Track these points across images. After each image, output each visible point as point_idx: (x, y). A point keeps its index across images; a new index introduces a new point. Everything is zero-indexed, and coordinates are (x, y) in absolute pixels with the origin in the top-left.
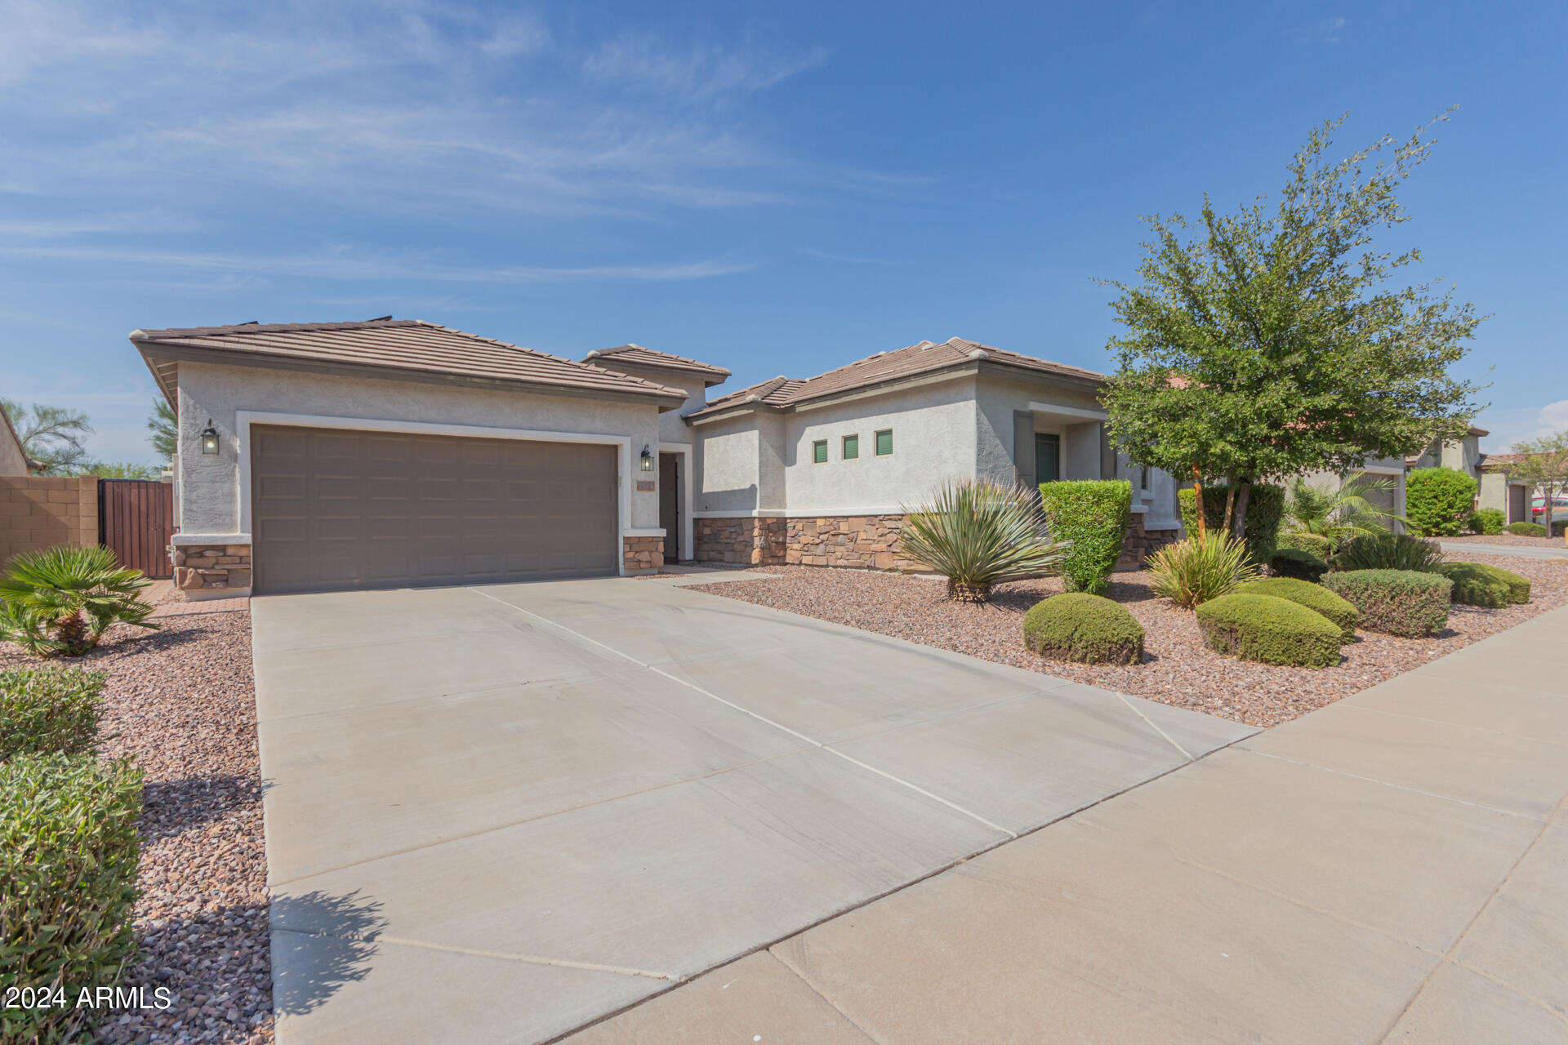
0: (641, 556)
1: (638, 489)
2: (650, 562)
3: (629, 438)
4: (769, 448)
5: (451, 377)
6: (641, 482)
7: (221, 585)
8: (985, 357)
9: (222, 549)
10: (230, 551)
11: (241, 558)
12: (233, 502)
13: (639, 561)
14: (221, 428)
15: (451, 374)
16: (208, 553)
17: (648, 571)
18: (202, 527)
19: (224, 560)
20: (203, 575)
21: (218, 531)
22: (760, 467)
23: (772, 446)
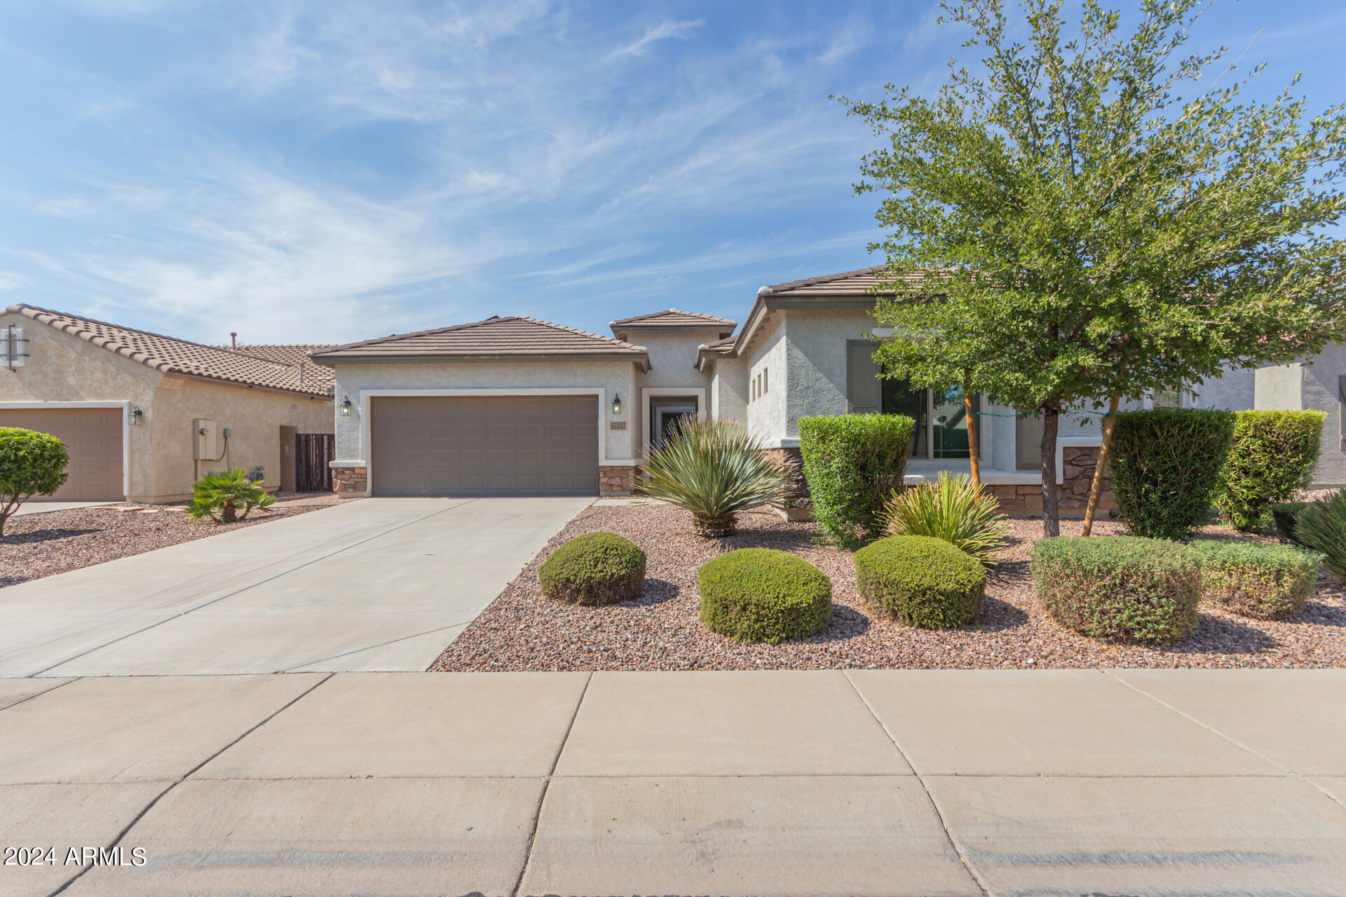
0: (612, 482)
1: (612, 428)
2: (621, 486)
3: (603, 389)
4: (729, 388)
5: (467, 357)
6: (615, 423)
7: (352, 490)
8: (769, 293)
9: (352, 469)
10: (357, 471)
11: (362, 475)
12: (358, 443)
13: (612, 485)
14: (353, 401)
15: (466, 355)
16: (346, 472)
17: (620, 493)
18: (344, 457)
19: (353, 476)
20: (344, 484)
21: (351, 459)
22: (720, 406)
23: (732, 387)
